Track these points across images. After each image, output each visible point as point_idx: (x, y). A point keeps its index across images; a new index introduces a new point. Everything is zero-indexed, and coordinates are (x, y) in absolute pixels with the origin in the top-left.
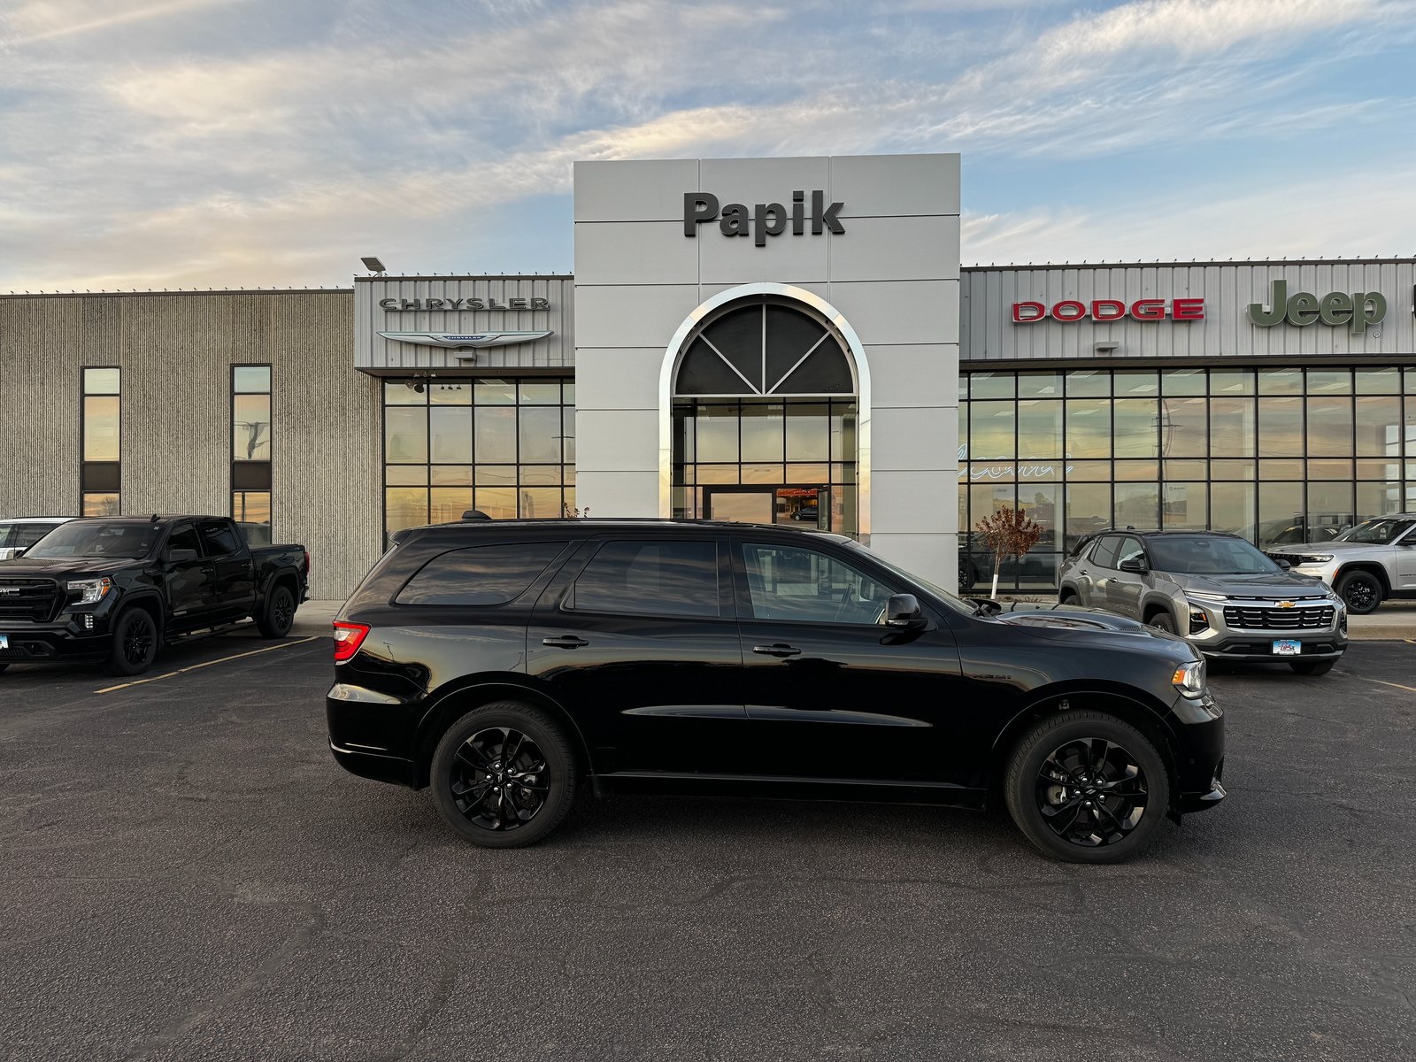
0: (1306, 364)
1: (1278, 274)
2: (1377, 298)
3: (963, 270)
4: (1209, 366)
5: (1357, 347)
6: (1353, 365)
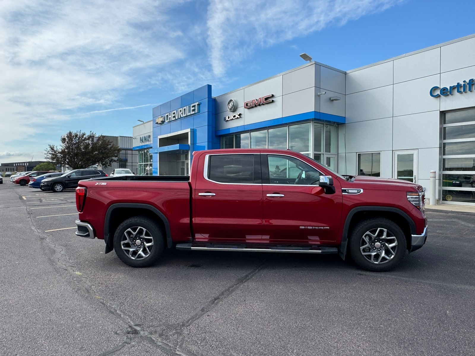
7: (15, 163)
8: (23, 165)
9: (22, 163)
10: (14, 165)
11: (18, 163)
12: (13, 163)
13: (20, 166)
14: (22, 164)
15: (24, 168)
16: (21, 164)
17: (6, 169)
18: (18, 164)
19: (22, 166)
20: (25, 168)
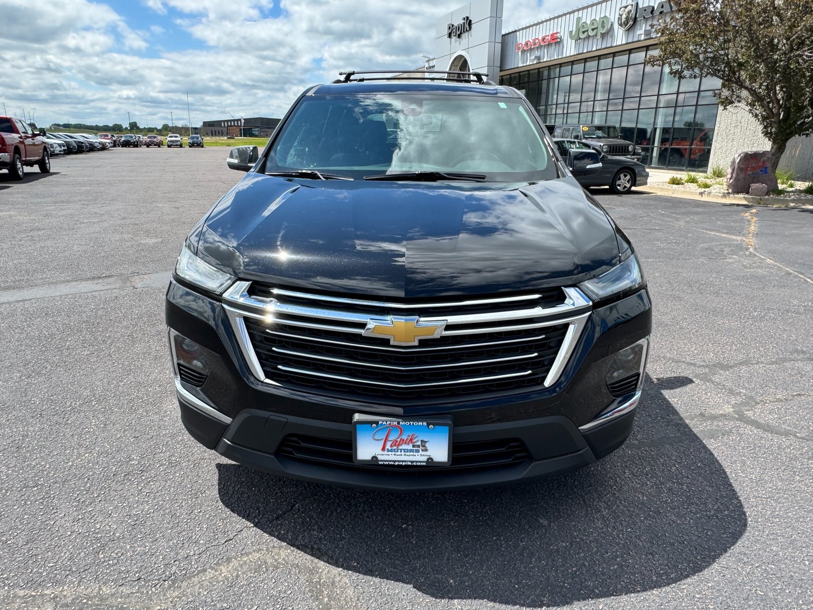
2: (606, 18)
8: (236, 124)
13: (231, 126)
14: (234, 123)
15: (239, 130)
19: (234, 126)
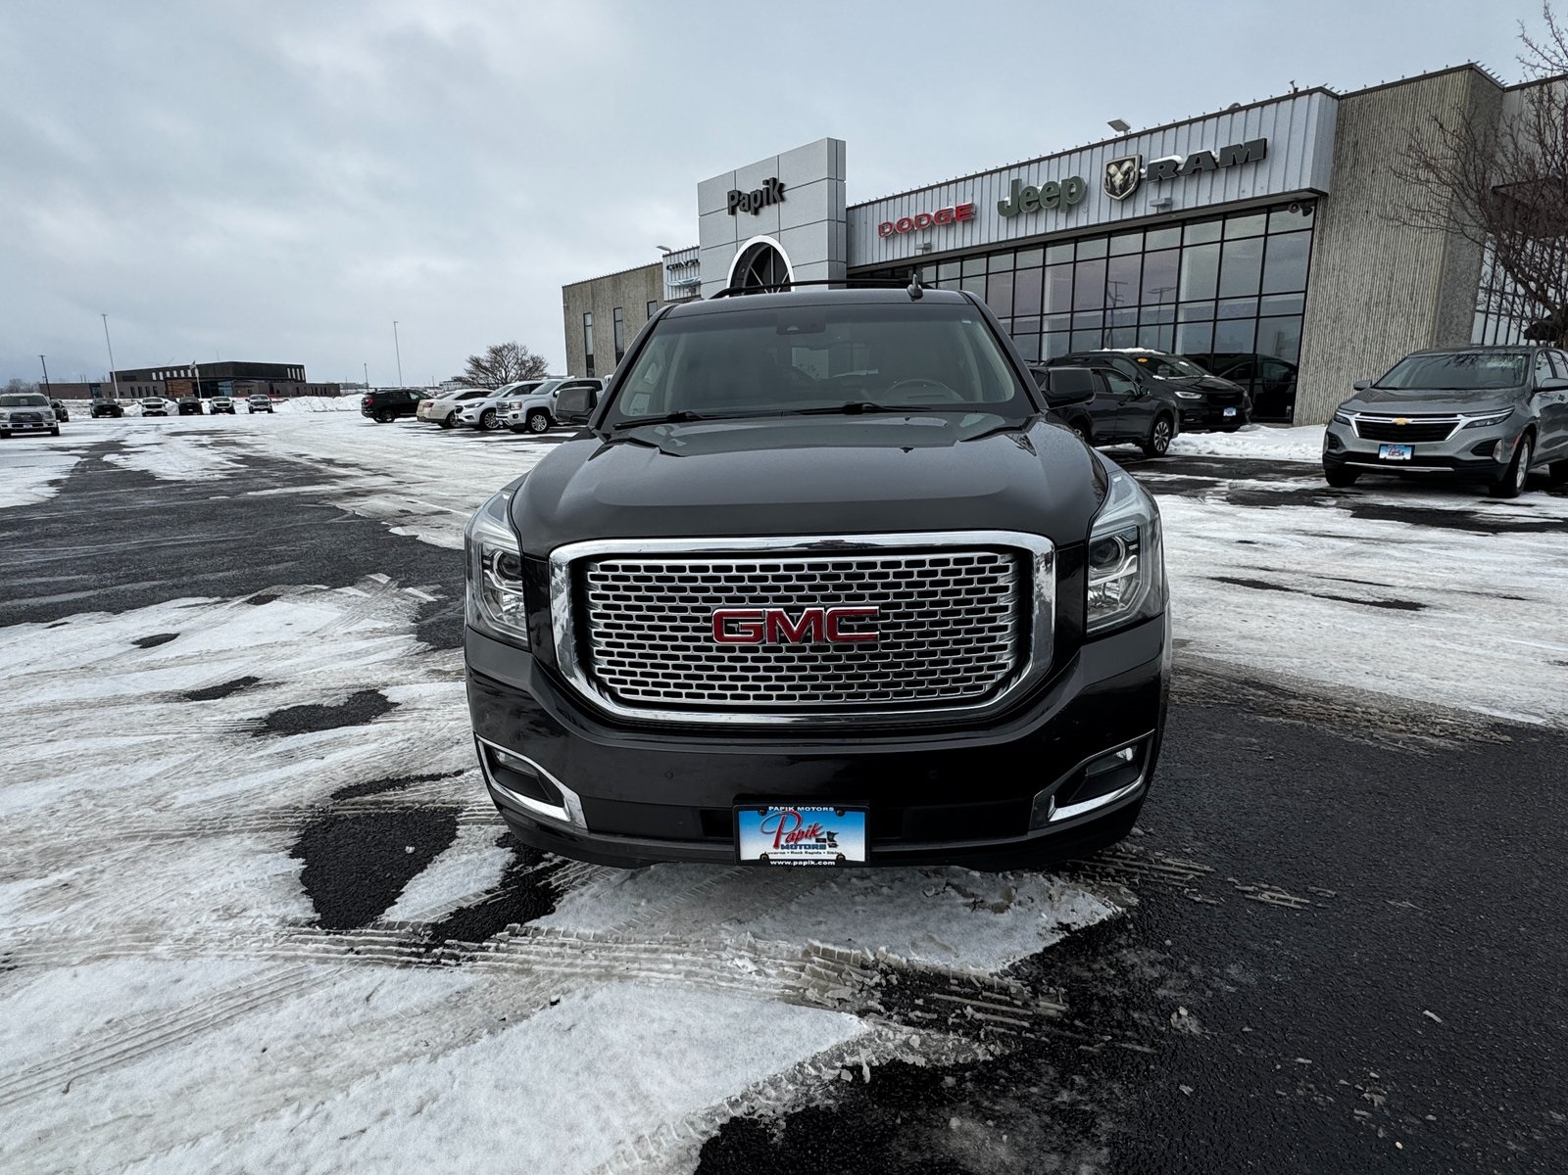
0: (1043, 243)
1: (1014, 174)
2: (1077, 180)
3: (848, 209)
4: (988, 252)
5: (1072, 225)
6: (1076, 237)
7: (157, 371)
9: (178, 369)
10: (154, 378)
11: (164, 370)
12: (150, 371)
16: (175, 373)
17: (132, 389)
18: (164, 375)
20: (195, 385)
